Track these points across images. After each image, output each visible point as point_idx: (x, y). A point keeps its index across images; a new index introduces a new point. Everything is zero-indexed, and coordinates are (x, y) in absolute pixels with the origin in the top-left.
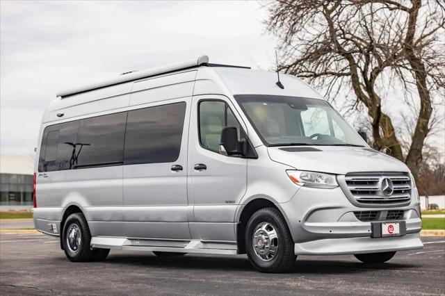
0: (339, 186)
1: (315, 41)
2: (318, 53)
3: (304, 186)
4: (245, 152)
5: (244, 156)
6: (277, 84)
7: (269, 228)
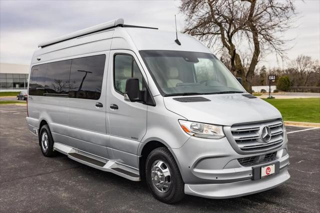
0: (225, 136)
1: (204, 17)
2: (205, 23)
3: (193, 135)
4: (145, 99)
5: (145, 103)
6: (176, 41)
7: (164, 167)
